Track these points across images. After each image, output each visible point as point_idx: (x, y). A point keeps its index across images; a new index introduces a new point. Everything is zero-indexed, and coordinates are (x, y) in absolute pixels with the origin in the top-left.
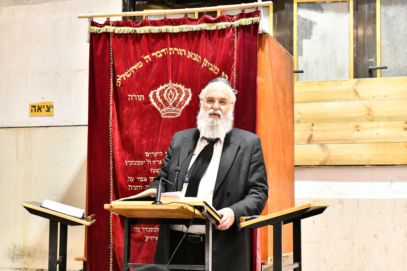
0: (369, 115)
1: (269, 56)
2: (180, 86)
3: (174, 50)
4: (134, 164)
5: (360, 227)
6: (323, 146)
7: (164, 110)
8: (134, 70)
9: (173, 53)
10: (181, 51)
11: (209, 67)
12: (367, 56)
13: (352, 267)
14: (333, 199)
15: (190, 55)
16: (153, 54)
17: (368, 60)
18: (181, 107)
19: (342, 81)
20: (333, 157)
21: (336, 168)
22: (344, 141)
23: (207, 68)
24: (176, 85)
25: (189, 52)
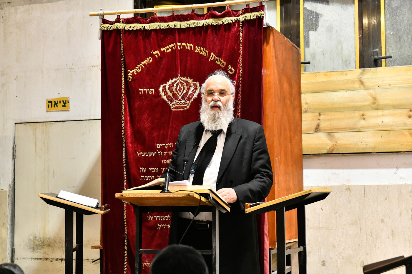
0: (374, 103)
1: (274, 49)
2: (189, 79)
3: (182, 44)
4: (146, 156)
5: (367, 213)
6: (330, 135)
7: (174, 103)
8: (145, 65)
9: (182, 47)
10: (189, 46)
11: (216, 61)
12: (372, 47)
13: (360, 252)
14: (341, 186)
15: (197, 49)
16: (162, 50)
17: (373, 50)
18: (190, 100)
19: (347, 71)
20: (340, 145)
21: (343, 156)
22: (351, 130)
23: (214, 61)
24: (185, 79)
25: (196, 47)
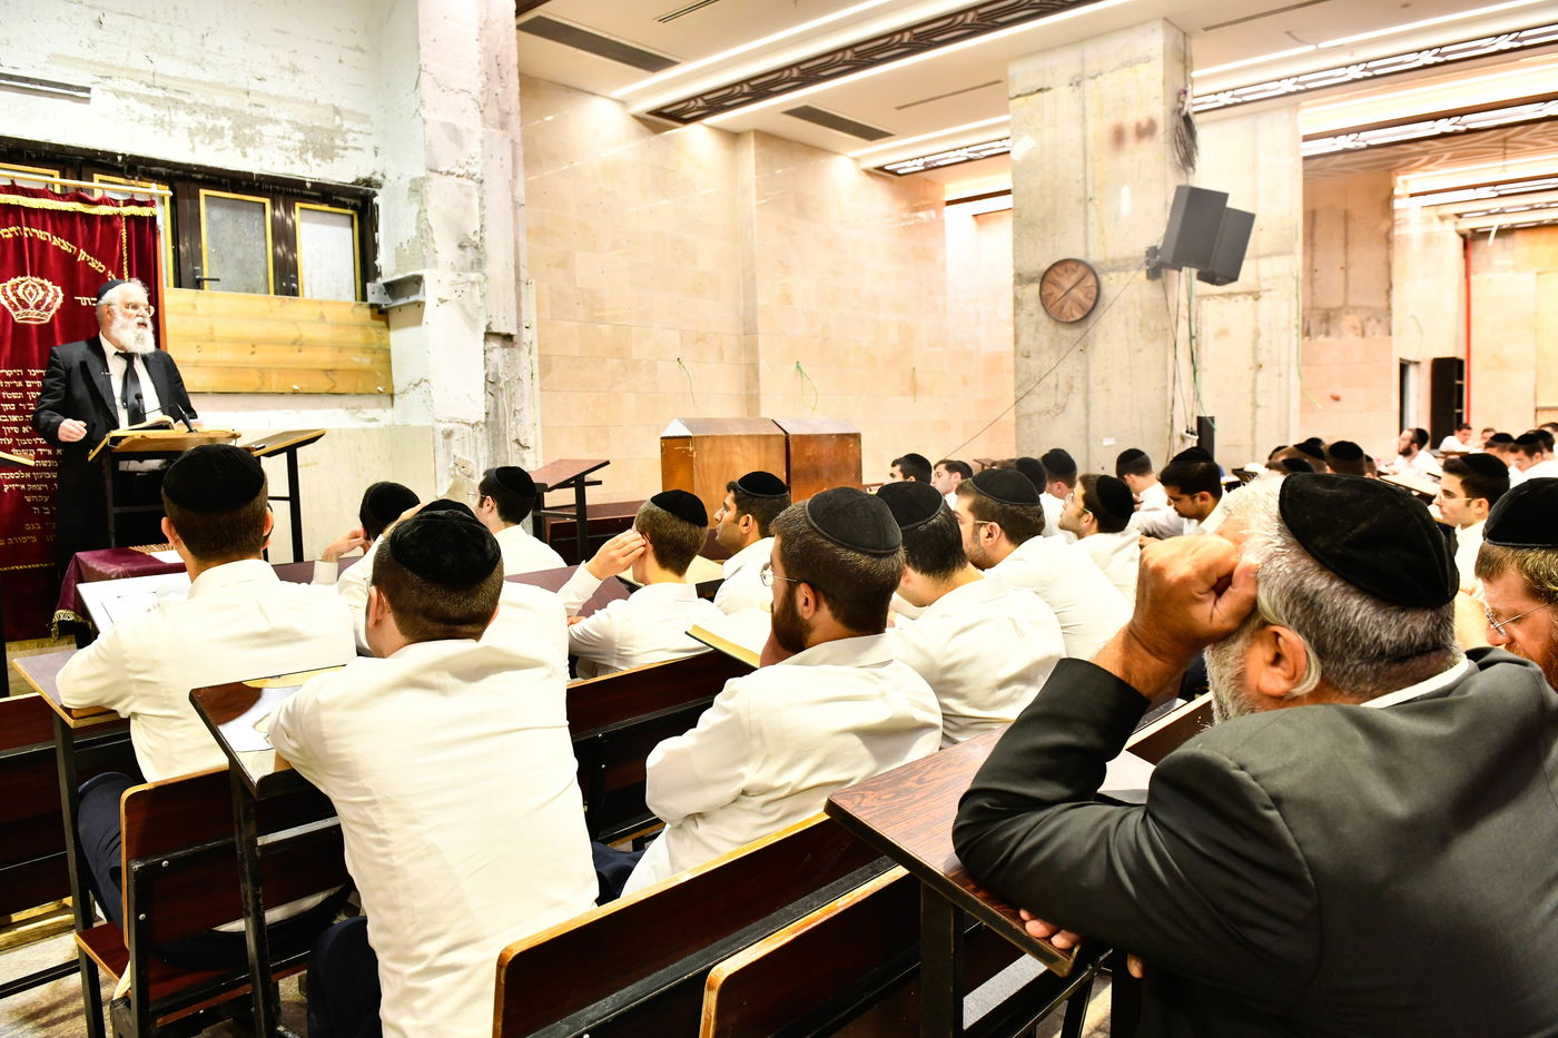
0: (211, 334)
2: (45, 282)
3: (31, 230)
7: (21, 312)
9: (31, 234)
10: (41, 235)
11: (89, 262)
15: (56, 241)
18: (49, 311)
23: (86, 262)
24: (38, 280)
25: (55, 237)
